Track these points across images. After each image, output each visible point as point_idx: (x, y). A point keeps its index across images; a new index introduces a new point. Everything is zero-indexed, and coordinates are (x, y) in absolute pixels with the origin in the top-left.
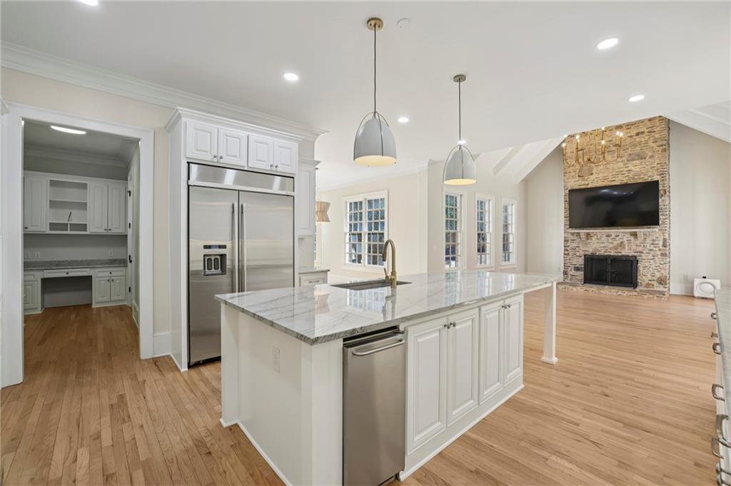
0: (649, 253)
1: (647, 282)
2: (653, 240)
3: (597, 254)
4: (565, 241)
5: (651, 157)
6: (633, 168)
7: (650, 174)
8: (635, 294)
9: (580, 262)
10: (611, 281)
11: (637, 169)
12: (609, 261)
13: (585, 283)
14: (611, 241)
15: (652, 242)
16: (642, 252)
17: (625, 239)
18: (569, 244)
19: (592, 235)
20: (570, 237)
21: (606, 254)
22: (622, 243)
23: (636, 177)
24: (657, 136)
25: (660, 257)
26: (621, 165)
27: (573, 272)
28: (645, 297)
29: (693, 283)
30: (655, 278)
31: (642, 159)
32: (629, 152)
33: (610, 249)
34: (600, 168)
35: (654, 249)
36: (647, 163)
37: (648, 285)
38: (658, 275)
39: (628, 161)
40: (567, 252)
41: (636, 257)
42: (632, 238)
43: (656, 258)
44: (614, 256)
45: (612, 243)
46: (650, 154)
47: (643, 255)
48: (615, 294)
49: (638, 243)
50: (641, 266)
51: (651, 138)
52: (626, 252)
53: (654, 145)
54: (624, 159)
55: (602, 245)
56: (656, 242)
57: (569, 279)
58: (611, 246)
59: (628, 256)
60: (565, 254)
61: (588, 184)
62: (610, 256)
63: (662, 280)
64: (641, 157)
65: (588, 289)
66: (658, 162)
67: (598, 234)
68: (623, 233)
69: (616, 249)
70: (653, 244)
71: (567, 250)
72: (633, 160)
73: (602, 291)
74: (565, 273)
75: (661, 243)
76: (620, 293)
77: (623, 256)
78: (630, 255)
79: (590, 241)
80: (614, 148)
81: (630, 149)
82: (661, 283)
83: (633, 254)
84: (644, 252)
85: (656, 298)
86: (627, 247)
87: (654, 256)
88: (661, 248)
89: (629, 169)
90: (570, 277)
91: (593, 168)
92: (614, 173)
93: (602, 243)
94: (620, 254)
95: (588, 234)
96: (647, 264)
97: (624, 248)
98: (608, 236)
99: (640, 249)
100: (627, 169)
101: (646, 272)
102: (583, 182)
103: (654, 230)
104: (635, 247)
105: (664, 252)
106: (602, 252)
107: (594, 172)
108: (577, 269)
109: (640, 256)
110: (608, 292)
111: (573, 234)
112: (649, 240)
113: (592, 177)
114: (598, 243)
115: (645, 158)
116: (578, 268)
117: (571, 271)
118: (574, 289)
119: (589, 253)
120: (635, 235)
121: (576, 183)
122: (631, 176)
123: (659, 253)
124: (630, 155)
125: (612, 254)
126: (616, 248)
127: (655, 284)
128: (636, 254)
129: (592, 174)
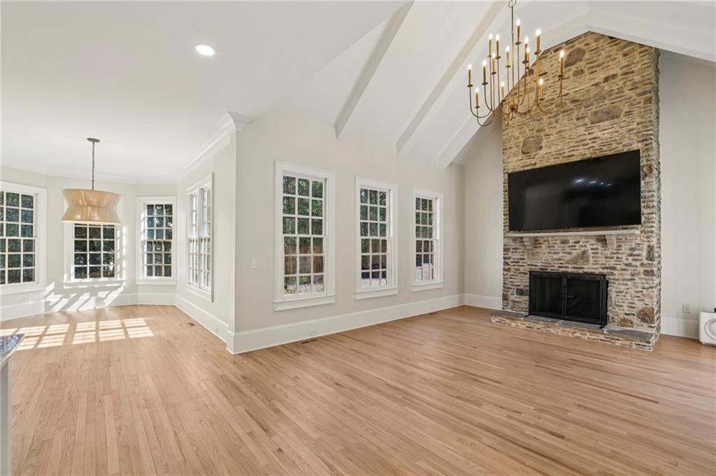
0: (625, 270)
1: (622, 316)
2: (632, 249)
3: (549, 269)
4: (505, 250)
5: (628, 113)
6: (600, 134)
7: (626, 141)
8: (602, 337)
9: (524, 282)
10: (568, 314)
11: (605, 135)
12: (565, 282)
13: (530, 314)
14: (568, 250)
15: (629, 252)
16: (614, 268)
17: (589, 247)
18: (510, 254)
19: (542, 241)
20: (512, 244)
21: (561, 270)
22: (584, 253)
23: (605, 148)
24: (637, 78)
25: (642, 276)
26: (582, 130)
27: (515, 297)
28: (618, 343)
29: (697, 318)
30: (635, 311)
31: (613, 118)
32: (593, 109)
33: (567, 262)
34: (552, 138)
35: (634, 263)
36: (622, 124)
37: (624, 322)
38: (639, 305)
39: (592, 123)
40: (507, 267)
41: (604, 276)
42: (599, 246)
43: (636, 278)
44: (572, 273)
45: (569, 253)
46: (626, 109)
47: (615, 272)
48: (570, 335)
49: (608, 252)
50: (613, 290)
51: (628, 83)
52: (591, 267)
53: (632, 94)
54: (587, 120)
55: (555, 256)
56: (636, 252)
57: (510, 307)
58: (568, 257)
59: (593, 274)
60: (504, 270)
61: (535, 164)
62: (567, 273)
63: (646, 315)
64: (611, 115)
65: (532, 325)
66: (638, 120)
67: (550, 239)
68: (586, 237)
69: (575, 263)
70: (631, 255)
71: (507, 264)
72: (599, 122)
73: (551, 330)
74: (505, 298)
75: (644, 253)
76: (578, 334)
77: (586, 273)
78: (597, 272)
79: (538, 250)
80: (571, 106)
81: (595, 105)
82: (644, 320)
83: (601, 270)
84: (618, 267)
85: (634, 347)
86: (591, 260)
87: (633, 275)
88: (646, 262)
89: (594, 135)
90: (511, 303)
91: (541, 139)
92: (572, 144)
93: (555, 253)
94: (580, 271)
95: (536, 239)
96: (622, 288)
97: (587, 261)
98: (564, 242)
99: (612, 263)
100: (591, 137)
101: (621, 300)
102: (529, 162)
103: (632, 231)
104: (604, 260)
105: (649, 269)
106: (555, 268)
107: (544, 144)
108: (520, 292)
109: (612, 274)
110: (561, 331)
111: (515, 239)
112: (625, 249)
113: (541, 152)
114: (549, 253)
115: (618, 117)
116: (521, 290)
117: (512, 294)
118: (513, 324)
119: (537, 269)
120: (602, 240)
121: (518, 163)
122: (597, 147)
123: (641, 270)
124: (596, 113)
125: (570, 270)
126: (575, 261)
127: (635, 320)
128: (605, 271)
129: (541, 148)
